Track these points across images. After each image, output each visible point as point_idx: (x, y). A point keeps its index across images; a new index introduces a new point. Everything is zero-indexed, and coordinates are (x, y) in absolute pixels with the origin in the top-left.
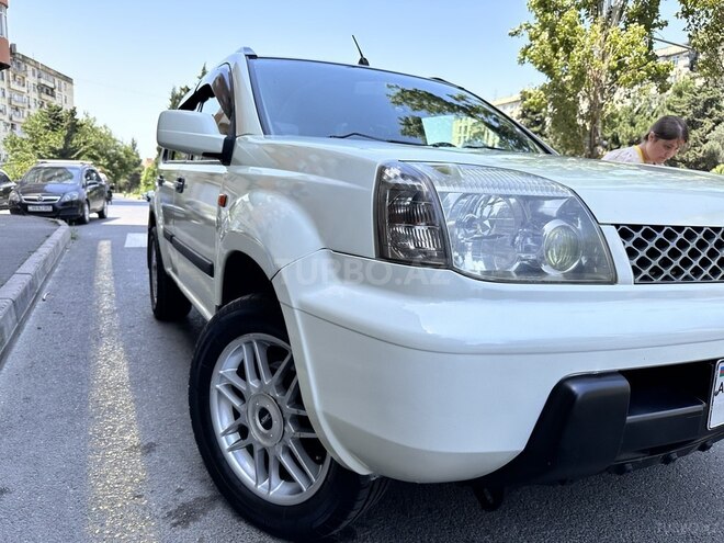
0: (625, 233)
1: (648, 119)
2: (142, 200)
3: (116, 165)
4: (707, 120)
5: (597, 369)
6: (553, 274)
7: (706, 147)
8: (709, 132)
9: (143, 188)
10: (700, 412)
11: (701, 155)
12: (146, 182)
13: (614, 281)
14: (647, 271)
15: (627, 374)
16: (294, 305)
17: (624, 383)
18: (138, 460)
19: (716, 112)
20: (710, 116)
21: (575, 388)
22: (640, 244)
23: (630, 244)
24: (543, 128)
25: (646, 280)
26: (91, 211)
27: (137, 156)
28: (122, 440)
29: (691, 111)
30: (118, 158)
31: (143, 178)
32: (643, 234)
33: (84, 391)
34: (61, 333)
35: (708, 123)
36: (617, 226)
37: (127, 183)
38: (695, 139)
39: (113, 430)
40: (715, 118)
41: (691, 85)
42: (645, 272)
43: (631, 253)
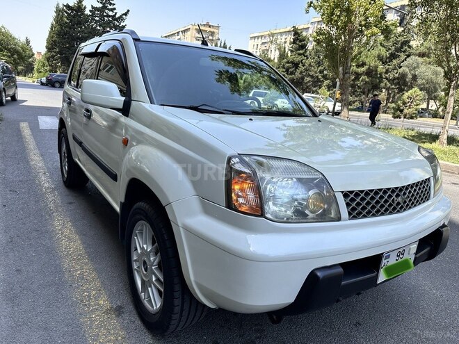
0: (346, 195)
1: (369, 50)
2: (35, 83)
3: (15, 56)
4: (402, 54)
5: (329, 264)
6: (311, 215)
7: (400, 71)
8: (403, 61)
9: (36, 74)
10: (373, 277)
11: (397, 75)
12: (38, 69)
13: (339, 219)
14: (354, 213)
15: (342, 265)
16: (180, 225)
17: (340, 270)
18: (114, 321)
19: (408, 49)
20: (404, 52)
21: (319, 274)
22: (353, 200)
23: (348, 200)
24: (306, 52)
25: (355, 218)
26: (6, 96)
27: (31, 50)
28: (98, 304)
29: (393, 47)
30: (17, 52)
31: (36, 67)
32: (354, 195)
33: (57, 262)
34: (22, 209)
35: (403, 56)
36: (342, 192)
37: (22, 70)
38: (395, 65)
39: (89, 296)
40: (407, 53)
41: (395, 31)
42: (354, 214)
43: (348, 205)
